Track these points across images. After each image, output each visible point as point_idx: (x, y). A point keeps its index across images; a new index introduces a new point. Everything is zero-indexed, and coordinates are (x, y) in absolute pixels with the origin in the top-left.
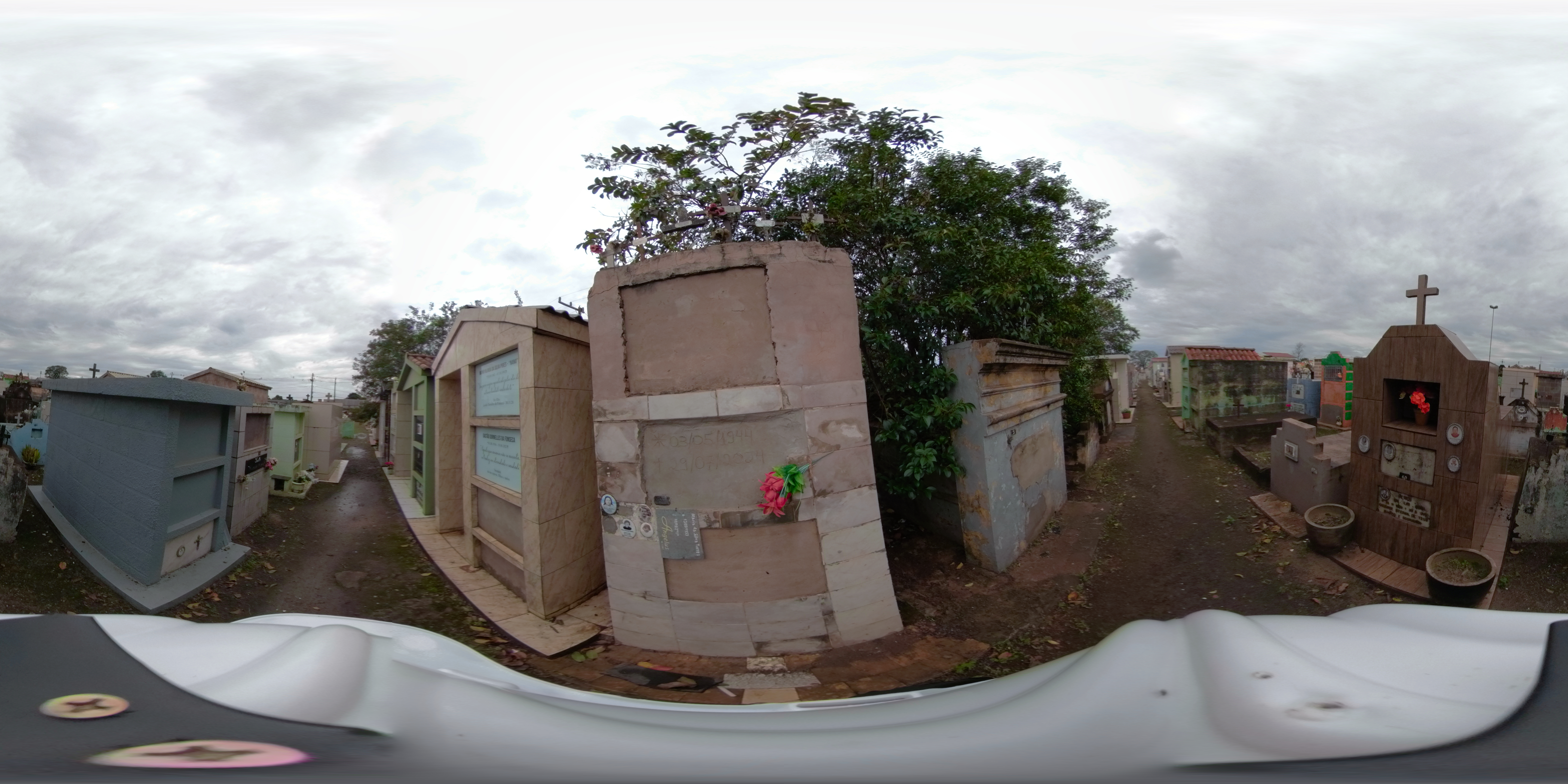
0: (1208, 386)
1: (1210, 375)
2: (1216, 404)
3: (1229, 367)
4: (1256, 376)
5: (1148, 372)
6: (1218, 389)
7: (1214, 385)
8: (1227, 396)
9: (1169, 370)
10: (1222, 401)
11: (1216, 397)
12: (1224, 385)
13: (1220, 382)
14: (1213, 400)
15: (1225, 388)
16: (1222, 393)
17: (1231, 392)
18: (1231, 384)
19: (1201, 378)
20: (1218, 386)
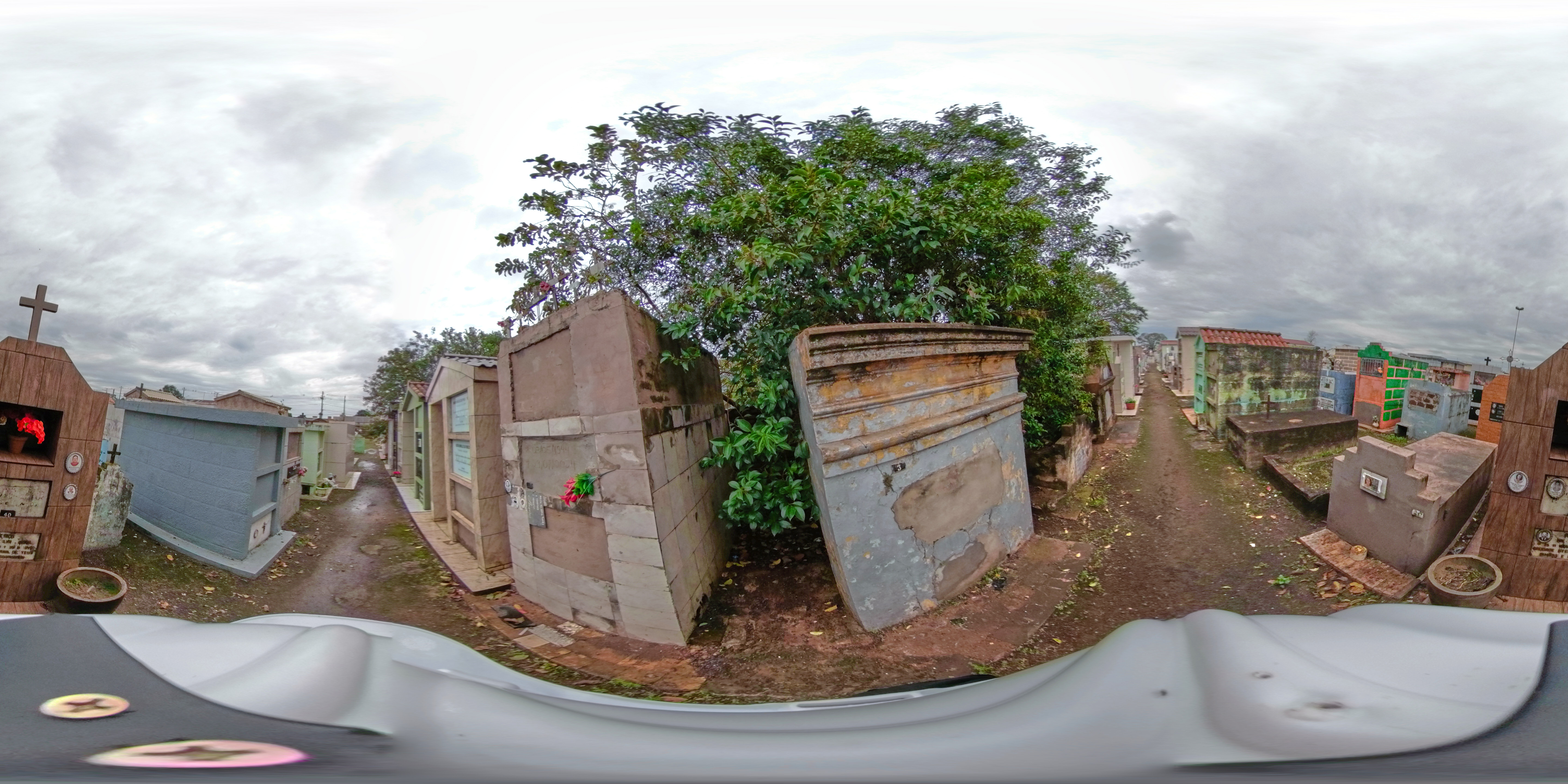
0: (1229, 376)
1: (1231, 363)
2: (1238, 399)
3: (1256, 353)
4: (1287, 365)
5: (1157, 355)
6: (1242, 380)
7: (1236, 375)
8: (1252, 389)
9: (1180, 354)
10: (1246, 395)
11: (1238, 390)
12: (1248, 375)
13: (1244, 372)
14: (1235, 394)
15: (1249, 379)
16: (1246, 385)
17: (1257, 385)
18: (1257, 375)
19: (1221, 366)
20: (1242, 376)
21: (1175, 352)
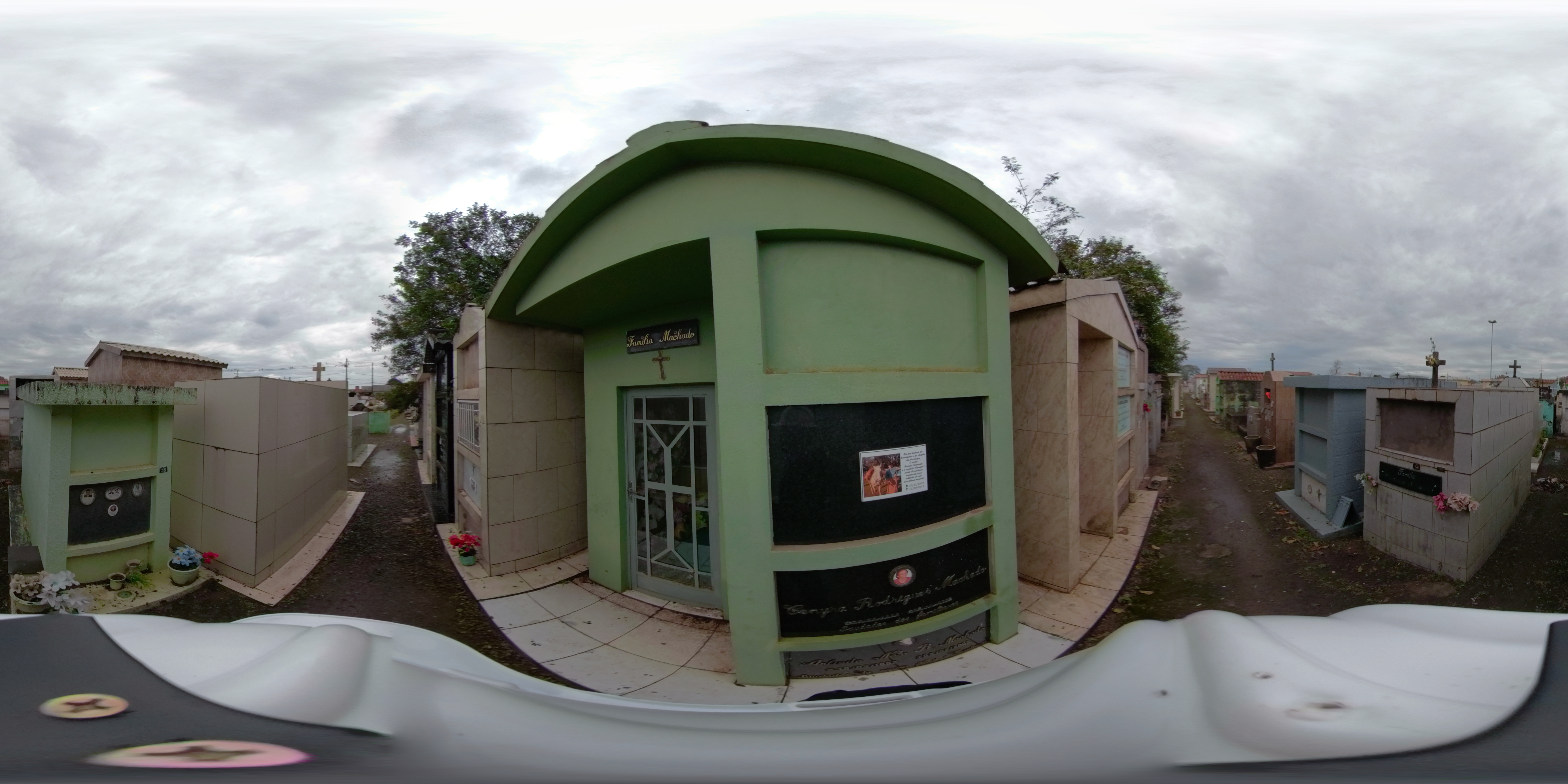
0: (1229, 395)
2: (1233, 406)
3: (1242, 383)
5: (1193, 384)
6: (1235, 397)
7: (1232, 395)
8: (1240, 401)
10: (1237, 404)
11: (1233, 402)
12: (1238, 395)
13: (1236, 393)
16: (1237, 399)
17: (1242, 399)
18: (1242, 395)
19: (1225, 390)
21: (1206, 384)
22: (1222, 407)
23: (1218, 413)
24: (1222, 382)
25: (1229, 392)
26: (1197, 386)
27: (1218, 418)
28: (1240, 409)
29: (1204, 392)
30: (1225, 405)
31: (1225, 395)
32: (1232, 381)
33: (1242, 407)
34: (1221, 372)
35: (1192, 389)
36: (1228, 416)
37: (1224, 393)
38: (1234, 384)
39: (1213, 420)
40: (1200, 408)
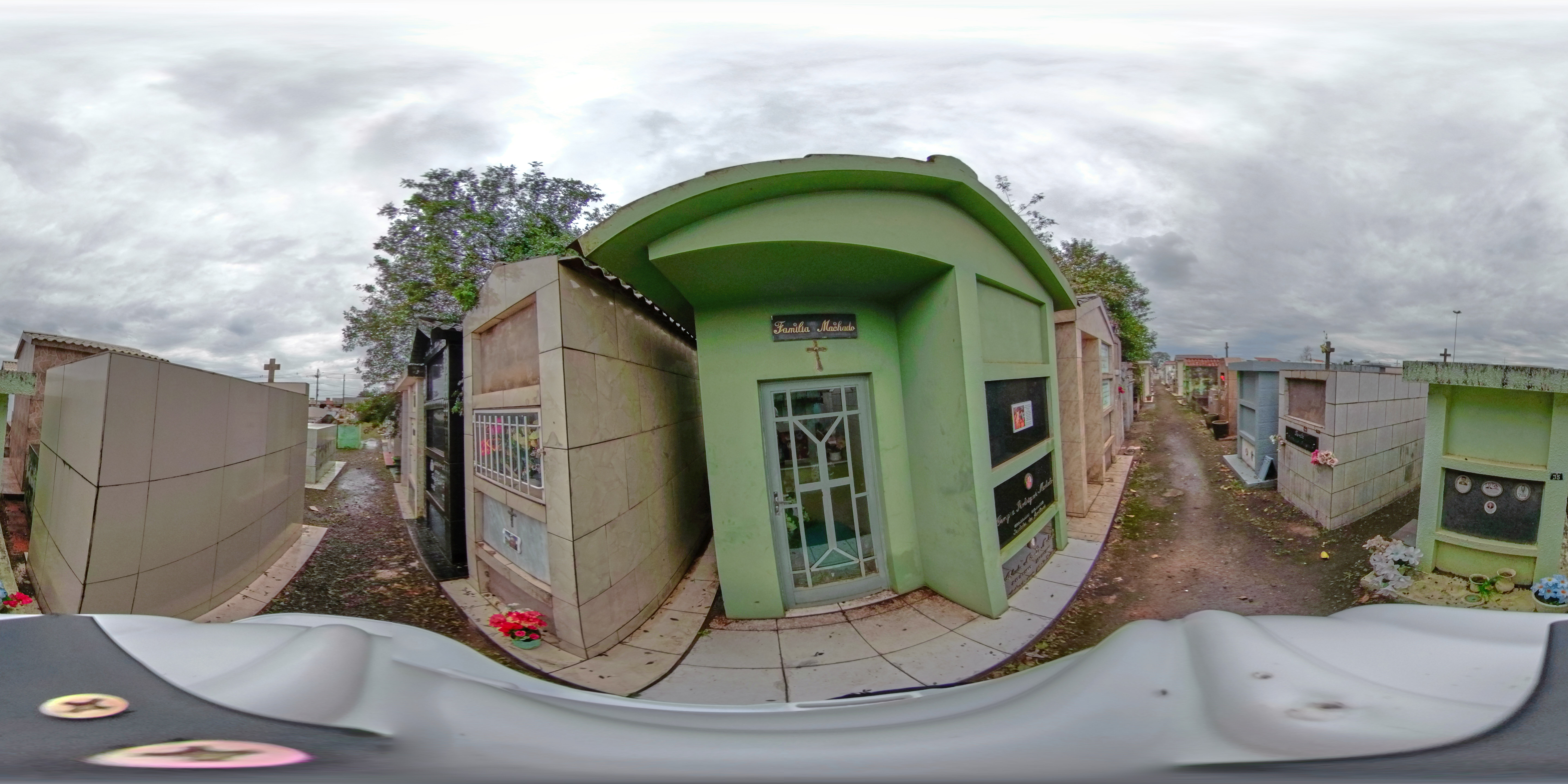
0: (1194, 380)
5: (1161, 372)
7: (1197, 379)
10: (1201, 387)
12: (1202, 379)
14: (1197, 387)
16: (1201, 384)
17: (1207, 383)
18: (1206, 379)
19: (1190, 375)
21: (1174, 370)
22: (1188, 391)
23: (1185, 397)
24: (1188, 368)
25: (1194, 377)
26: (1167, 373)
27: (1185, 401)
28: (1204, 392)
29: (1173, 377)
30: (1191, 389)
31: (1190, 379)
32: (1196, 367)
33: (1206, 390)
34: (1187, 359)
35: (1162, 376)
36: (1193, 398)
37: (1190, 378)
38: (1198, 370)
39: (1181, 403)
40: (1169, 393)
